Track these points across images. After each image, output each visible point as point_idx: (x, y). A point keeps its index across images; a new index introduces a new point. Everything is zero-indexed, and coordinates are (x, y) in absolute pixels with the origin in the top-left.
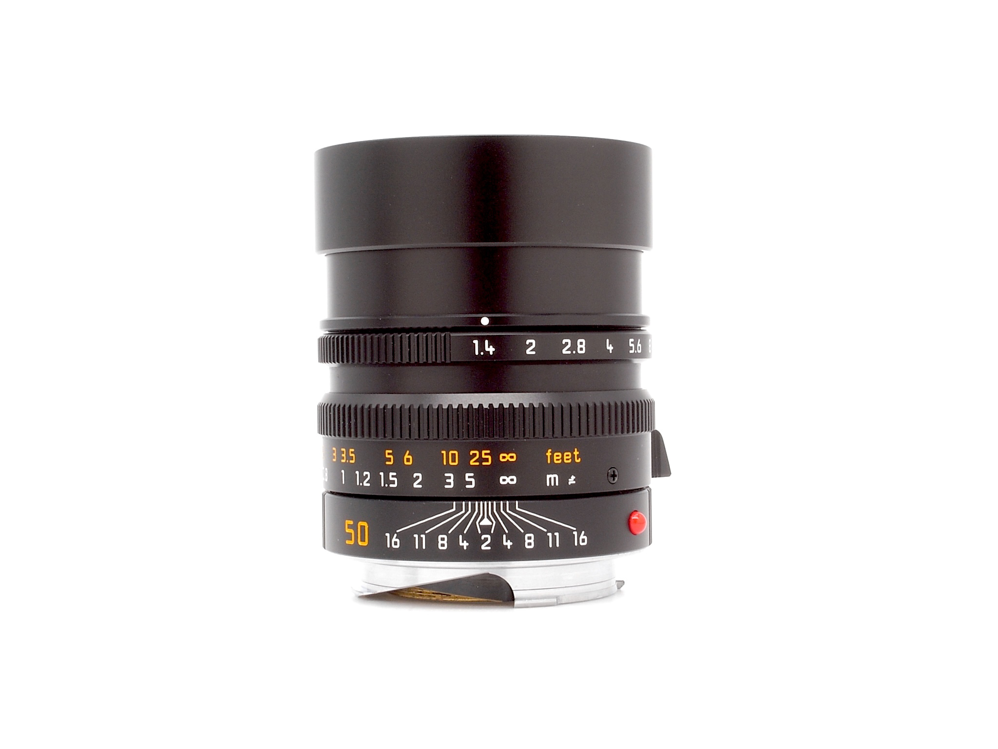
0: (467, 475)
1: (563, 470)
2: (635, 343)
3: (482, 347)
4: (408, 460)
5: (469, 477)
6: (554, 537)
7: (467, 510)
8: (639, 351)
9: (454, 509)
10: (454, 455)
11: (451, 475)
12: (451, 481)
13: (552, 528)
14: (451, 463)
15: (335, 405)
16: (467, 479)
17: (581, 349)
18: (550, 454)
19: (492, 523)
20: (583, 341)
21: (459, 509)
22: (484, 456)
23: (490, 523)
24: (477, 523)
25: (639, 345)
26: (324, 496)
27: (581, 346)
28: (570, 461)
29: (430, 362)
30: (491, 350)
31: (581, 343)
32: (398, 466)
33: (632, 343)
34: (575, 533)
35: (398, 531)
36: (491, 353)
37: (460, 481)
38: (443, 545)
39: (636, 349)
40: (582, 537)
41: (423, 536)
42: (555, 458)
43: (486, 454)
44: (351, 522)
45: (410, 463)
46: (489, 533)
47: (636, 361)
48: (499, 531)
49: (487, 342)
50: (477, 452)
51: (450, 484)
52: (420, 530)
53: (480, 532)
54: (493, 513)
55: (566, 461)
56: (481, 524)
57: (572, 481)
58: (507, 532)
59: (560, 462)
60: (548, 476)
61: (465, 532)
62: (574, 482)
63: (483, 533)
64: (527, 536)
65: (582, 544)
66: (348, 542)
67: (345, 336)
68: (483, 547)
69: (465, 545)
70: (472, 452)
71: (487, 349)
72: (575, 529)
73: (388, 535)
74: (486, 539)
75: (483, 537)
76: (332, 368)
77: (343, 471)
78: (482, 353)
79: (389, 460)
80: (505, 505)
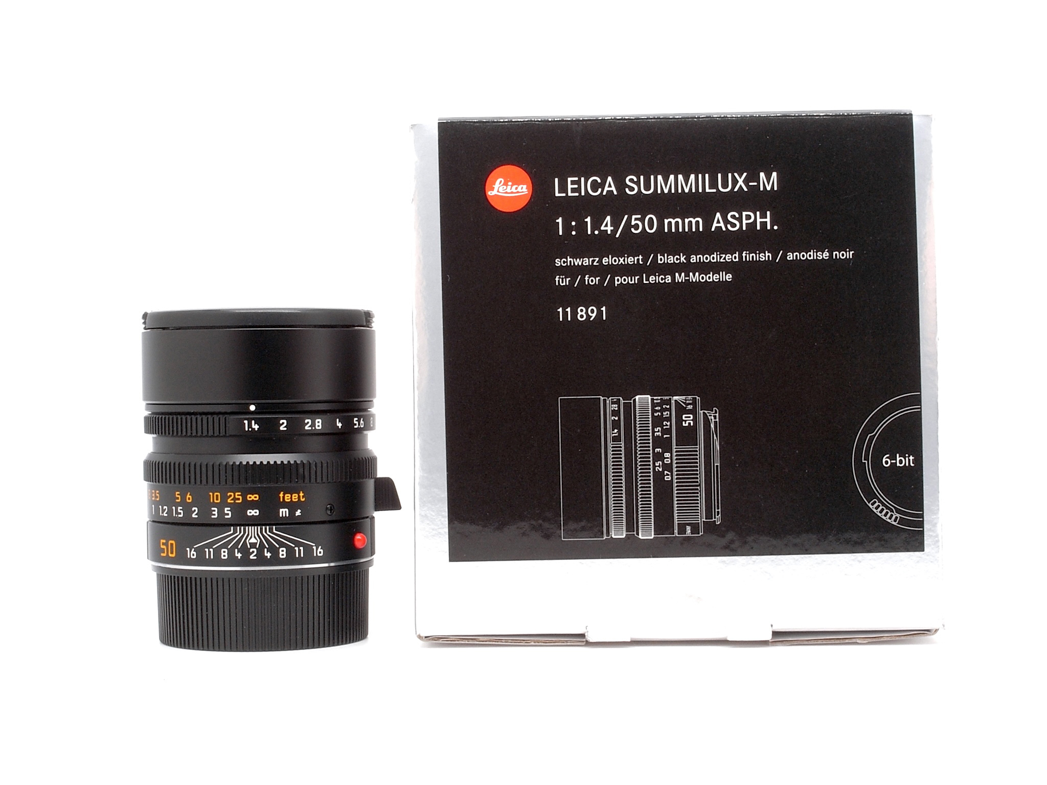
0: (226, 509)
1: (292, 506)
2: (359, 421)
3: (250, 425)
4: (189, 499)
5: (228, 510)
6: (300, 550)
7: (240, 532)
8: (362, 426)
9: (232, 532)
10: (217, 496)
11: (216, 509)
12: (216, 513)
13: (298, 544)
14: (216, 501)
15: (153, 462)
16: (226, 512)
17: (319, 426)
18: (283, 496)
19: (257, 541)
20: (320, 420)
21: (235, 532)
22: (237, 497)
24: (247, 541)
25: (362, 422)
26: (147, 523)
27: (319, 424)
28: (297, 500)
29: (210, 435)
30: (256, 427)
31: (318, 422)
32: (183, 503)
33: (356, 421)
34: (315, 548)
35: (195, 547)
36: (256, 429)
37: (221, 513)
38: (224, 556)
39: (359, 424)
40: (319, 550)
41: (211, 550)
42: (286, 498)
43: (238, 495)
44: (164, 541)
45: (190, 501)
46: (255, 548)
47: (365, 432)
48: (262, 546)
49: (253, 422)
50: (232, 494)
51: (214, 515)
52: (209, 546)
53: (249, 547)
54: (258, 534)
55: (294, 500)
56: (250, 541)
57: (298, 513)
58: (267, 546)
59: (289, 500)
60: (281, 510)
61: (239, 547)
62: (300, 514)
63: (251, 548)
64: (281, 549)
65: (319, 555)
66: (162, 554)
67: (160, 417)
68: (251, 557)
69: (239, 555)
70: (229, 494)
71: (253, 427)
72: (314, 545)
73: (188, 549)
74: (253, 552)
75: (251, 550)
76: (153, 438)
77: (153, 506)
78: (250, 429)
79: (178, 498)
80: (266, 529)
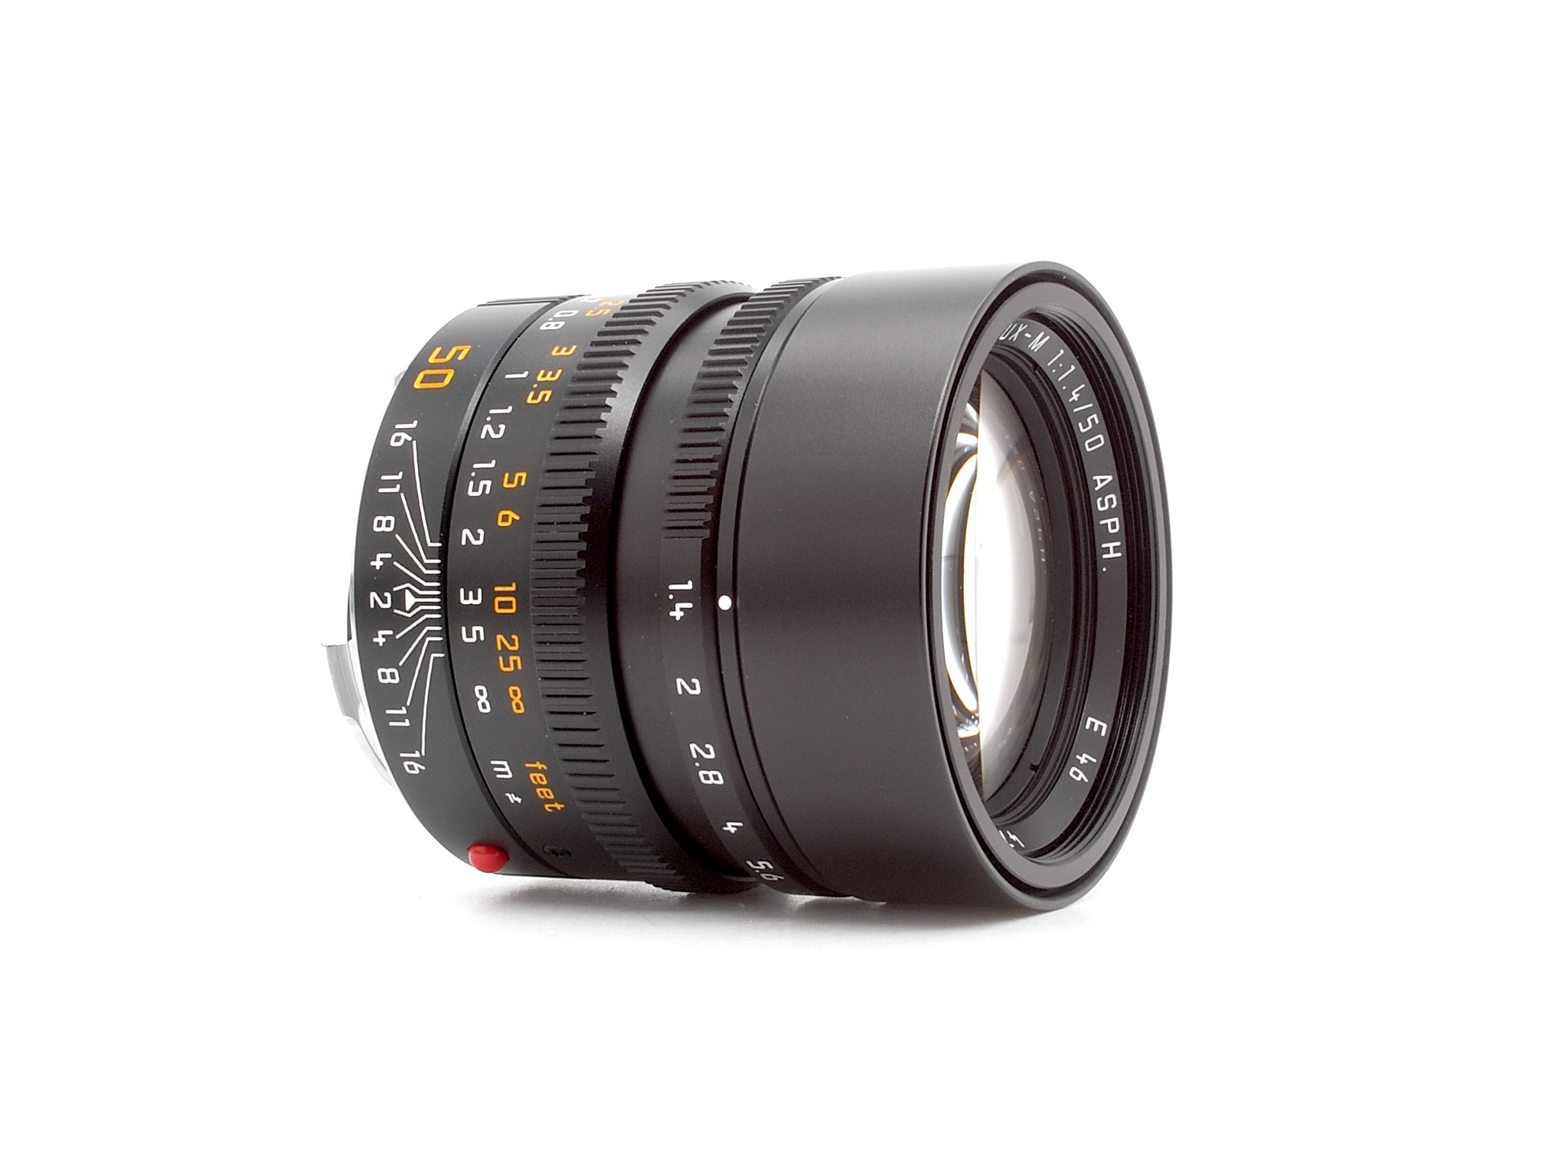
0: (481, 629)
4: (505, 518)
5: (478, 633)
6: (401, 718)
7: (428, 566)
13: (414, 714)
18: (540, 768)
19: (409, 612)
21: (430, 553)
22: (512, 658)
23: (408, 608)
24: (408, 585)
32: (500, 498)
35: (414, 443)
38: (380, 523)
41: (397, 489)
45: (500, 523)
46: (393, 606)
48: (398, 623)
50: (516, 648)
52: (408, 484)
53: (395, 589)
54: (422, 613)
56: (407, 591)
58: (398, 637)
61: (396, 563)
63: (393, 595)
64: (396, 671)
65: (406, 764)
68: (373, 595)
69: (378, 564)
73: (415, 424)
74: (385, 600)
75: (388, 595)
79: (511, 480)
80: (436, 633)
